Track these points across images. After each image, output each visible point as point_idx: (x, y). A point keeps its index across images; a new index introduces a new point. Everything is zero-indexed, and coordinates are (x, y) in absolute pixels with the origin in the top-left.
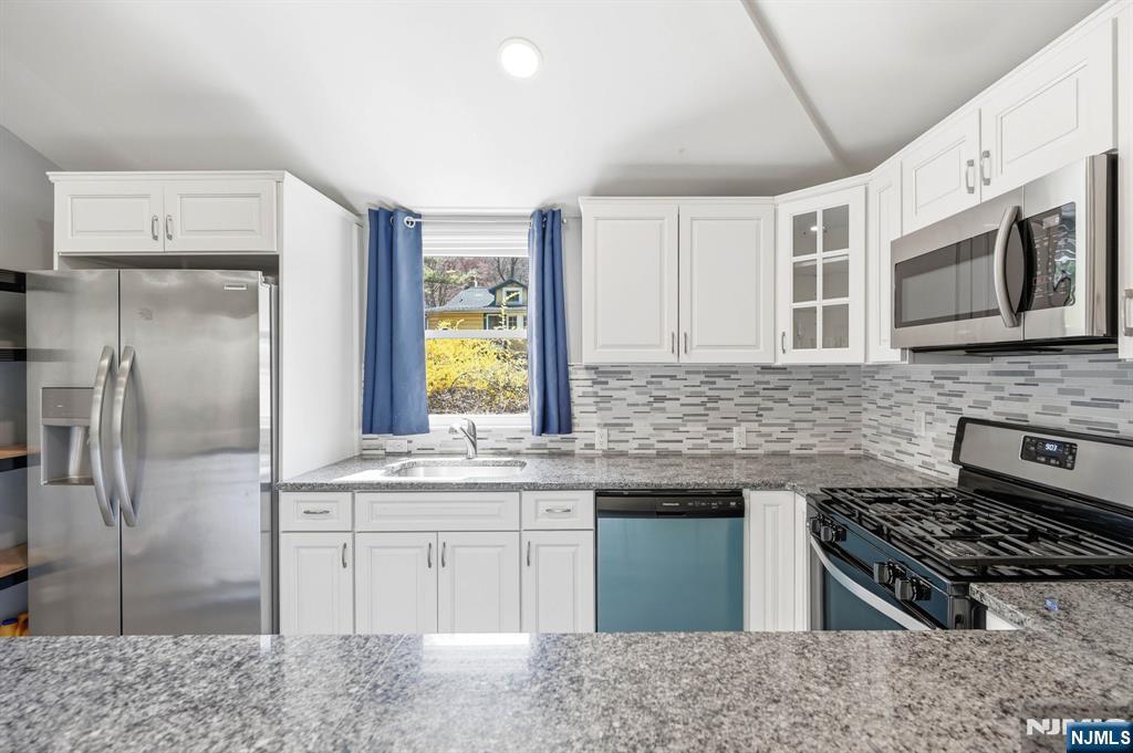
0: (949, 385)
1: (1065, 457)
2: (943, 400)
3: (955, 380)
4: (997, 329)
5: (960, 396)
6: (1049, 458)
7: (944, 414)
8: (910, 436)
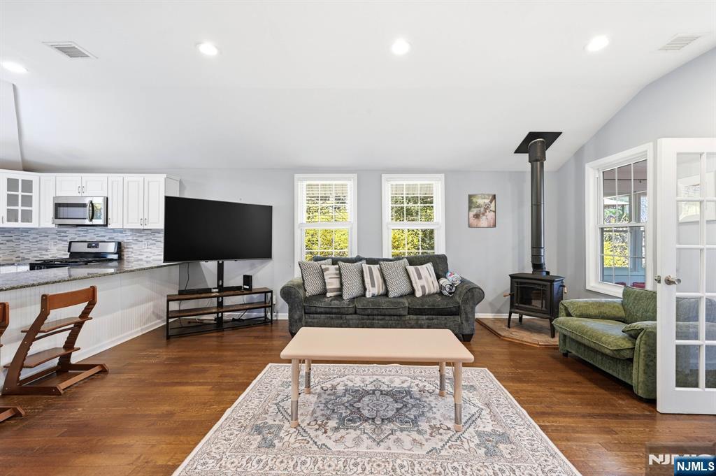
0: (63, 234)
1: (97, 246)
2: (60, 238)
3: (65, 232)
4: (87, 222)
5: (67, 236)
6: (93, 247)
7: (61, 242)
8: (47, 250)
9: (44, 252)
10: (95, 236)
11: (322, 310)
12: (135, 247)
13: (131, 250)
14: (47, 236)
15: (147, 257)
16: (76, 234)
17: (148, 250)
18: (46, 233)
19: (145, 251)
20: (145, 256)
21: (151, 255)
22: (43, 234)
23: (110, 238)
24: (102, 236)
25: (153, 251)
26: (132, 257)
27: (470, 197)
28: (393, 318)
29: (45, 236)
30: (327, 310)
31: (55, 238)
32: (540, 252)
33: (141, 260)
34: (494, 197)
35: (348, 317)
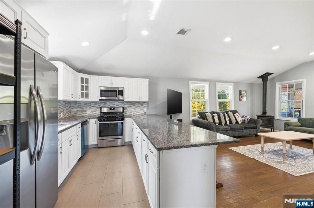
6: (113, 110)
7: (93, 107)
8: (86, 111)
9: (84, 113)
10: (110, 105)
11: (222, 130)
12: (128, 109)
13: (126, 110)
14: (86, 105)
15: (134, 113)
16: (100, 104)
17: (134, 110)
18: (85, 103)
19: (133, 111)
20: (133, 113)
21: (135, 113)
22: (84, 104)
23: (117, 106)
24: (113, 105)
25: (136, 111)
26: (127, 114)
27: (240, 91)
28: (241, 131)
29: (84, 105)
30: (223, 130)
31: (90, 106)
32: (266, 109)
33: (131, 115)
34: (246, 91)
35: (228, 131)
